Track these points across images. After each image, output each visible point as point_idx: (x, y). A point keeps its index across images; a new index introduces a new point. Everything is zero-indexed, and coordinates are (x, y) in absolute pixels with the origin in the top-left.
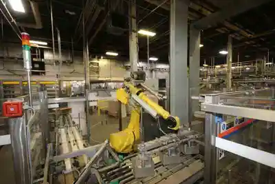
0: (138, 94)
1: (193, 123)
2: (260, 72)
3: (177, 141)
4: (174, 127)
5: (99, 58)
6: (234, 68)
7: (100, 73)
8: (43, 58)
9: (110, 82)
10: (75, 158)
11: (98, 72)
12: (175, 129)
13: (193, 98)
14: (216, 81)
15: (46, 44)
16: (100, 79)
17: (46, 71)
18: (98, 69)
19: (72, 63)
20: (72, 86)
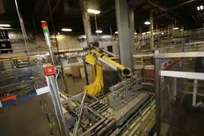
0: (101, 57)
1: (135, 72)
2: (170, 35)
3: (131, 82)
4: (128, 74)
5: (56, 34)
6: (154, 33)
7: (59, 46)
8: (8, 38)
9: (68, 52)
10: (66, 104)
11: (57, 46)
12: (129, 75)
13: (134, 56)
14: (144, 44)
15: (9, 26)
16: (60, 51)
17: (12, 49)
18: (57, 43)
19: (34, 40)
20: (36, 59)
